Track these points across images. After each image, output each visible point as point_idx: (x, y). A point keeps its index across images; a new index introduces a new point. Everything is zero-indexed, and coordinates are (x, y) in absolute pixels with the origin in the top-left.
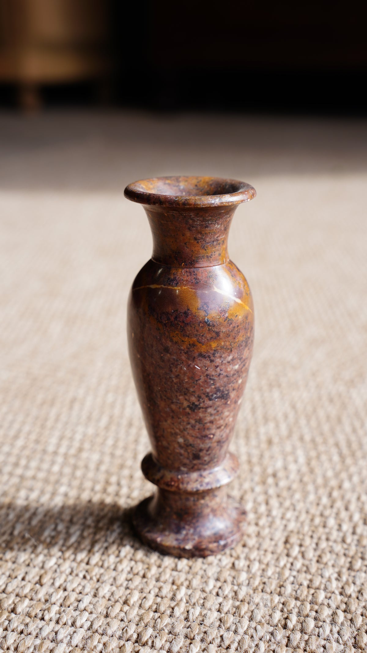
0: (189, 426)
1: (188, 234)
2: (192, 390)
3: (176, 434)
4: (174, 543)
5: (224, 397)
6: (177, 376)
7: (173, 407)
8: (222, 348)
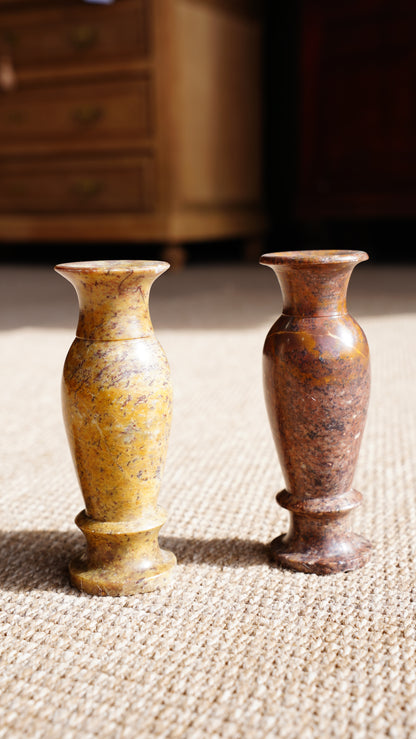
0: (309, 453)
1: (307, 289)
2: (310, 419)
3: (300, 461)
4: (300, 560)
5: (340, 428)
6: (297, 407)
7: (296, 435)
8: (335, 383)
